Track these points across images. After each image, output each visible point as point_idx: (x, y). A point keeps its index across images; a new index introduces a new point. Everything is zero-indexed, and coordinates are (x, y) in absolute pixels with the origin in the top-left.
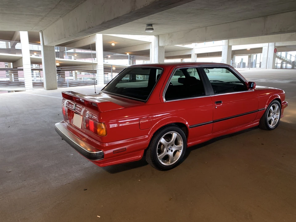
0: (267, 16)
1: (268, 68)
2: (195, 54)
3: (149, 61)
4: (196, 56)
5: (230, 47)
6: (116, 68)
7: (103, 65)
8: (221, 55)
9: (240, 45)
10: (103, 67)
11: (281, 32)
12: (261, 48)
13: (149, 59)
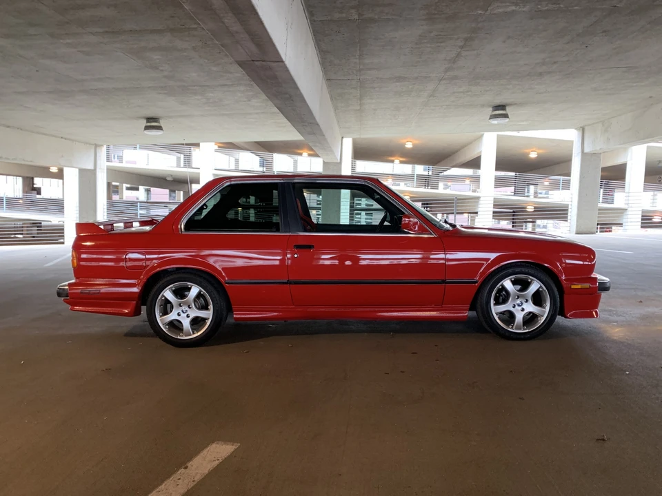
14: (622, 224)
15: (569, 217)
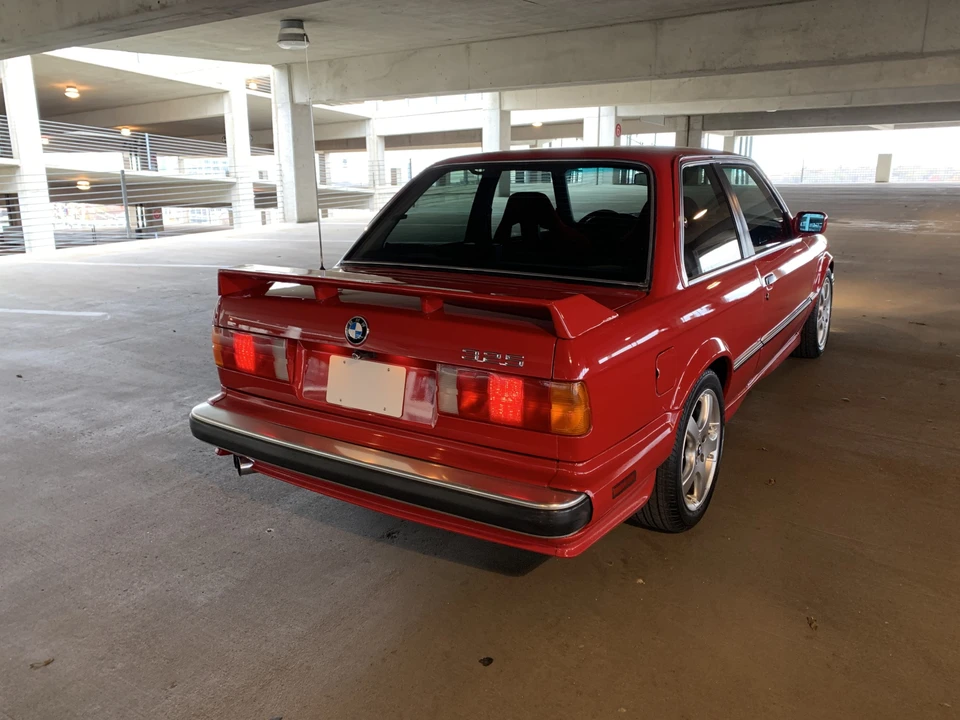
0: (662, 20)
1: (603, 183)
2: (380, 137)
3: (219, 161)
4: (381, 145)
5: (505, 115)
6: (91, 184)
7: (44, 172)
8: (481, 141)
9: (537, 108)
10: (45, 178)
11: (703, 71)
12: (580, 123)
13: (223, 152)
14: (230, 204)
15: (279, 199)
